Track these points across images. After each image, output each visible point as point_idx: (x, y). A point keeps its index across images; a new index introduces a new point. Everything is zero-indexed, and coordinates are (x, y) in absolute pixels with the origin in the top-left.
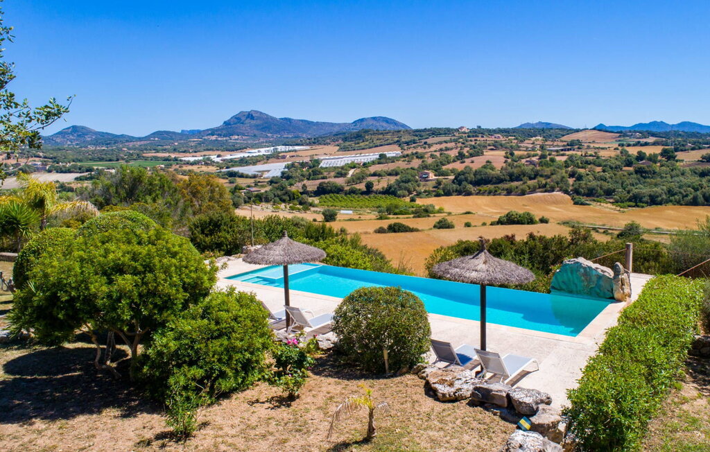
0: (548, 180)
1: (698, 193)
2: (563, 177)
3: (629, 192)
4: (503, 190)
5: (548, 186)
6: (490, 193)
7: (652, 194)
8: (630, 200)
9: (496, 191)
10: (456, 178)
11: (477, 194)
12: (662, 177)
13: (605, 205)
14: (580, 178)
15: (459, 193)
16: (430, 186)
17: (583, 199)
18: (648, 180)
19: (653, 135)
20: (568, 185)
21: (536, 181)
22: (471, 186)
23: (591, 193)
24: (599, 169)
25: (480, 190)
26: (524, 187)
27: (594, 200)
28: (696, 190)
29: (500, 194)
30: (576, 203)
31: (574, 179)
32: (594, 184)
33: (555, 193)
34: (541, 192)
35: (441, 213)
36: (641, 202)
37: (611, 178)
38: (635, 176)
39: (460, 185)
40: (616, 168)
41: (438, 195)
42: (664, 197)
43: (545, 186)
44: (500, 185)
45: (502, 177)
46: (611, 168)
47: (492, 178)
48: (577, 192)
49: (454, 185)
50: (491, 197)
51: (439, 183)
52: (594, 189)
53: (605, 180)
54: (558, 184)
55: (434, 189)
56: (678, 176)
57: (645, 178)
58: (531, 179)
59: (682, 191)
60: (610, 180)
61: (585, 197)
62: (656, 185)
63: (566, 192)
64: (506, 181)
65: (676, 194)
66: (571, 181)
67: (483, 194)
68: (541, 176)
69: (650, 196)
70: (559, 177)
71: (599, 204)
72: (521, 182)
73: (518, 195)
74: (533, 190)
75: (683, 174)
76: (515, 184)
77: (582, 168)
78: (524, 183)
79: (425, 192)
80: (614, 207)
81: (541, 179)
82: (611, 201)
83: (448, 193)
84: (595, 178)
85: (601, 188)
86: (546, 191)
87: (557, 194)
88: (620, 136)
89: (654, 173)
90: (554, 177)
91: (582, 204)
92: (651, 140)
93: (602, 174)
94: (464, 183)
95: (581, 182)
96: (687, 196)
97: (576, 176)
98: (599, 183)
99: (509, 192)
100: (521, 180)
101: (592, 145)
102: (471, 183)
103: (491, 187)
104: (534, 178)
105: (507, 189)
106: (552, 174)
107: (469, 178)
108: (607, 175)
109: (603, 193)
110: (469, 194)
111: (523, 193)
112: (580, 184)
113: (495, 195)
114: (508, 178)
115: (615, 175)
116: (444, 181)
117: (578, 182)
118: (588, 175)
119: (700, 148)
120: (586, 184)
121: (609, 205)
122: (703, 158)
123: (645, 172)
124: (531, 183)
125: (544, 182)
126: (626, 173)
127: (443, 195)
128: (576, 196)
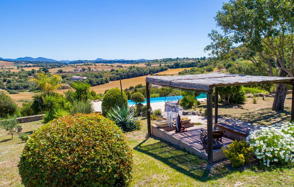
13: (26, 92)
14: (9, 82)
17: (14, 91)
19: (31, 63)
20: (4, 86)
23: (17, 88)
24: (17, 78)
27: (20, 91)
30: (11, 93)
32: (17, 84)
37: (25, 81)
40: (25, 76)
46: (23, 77)
48: (9, 88)
52: (18, 86)
53: (22, 82)
63: (3, 89)
66: (5, 83)
77: (9, 77)
80: (31, 93)
82: (28, 90)
84: (17, 82)
85: (22, 86)
88: (15, 63)
91: (14, 93)
92: (31, 65)
93: (20, 79)
95: (11, 84)
97: (7, 81)
98: (20, 83)
101: (4, 67)
108: (23, 80)
109: (23, 88)
115: (26, 79)
117: (9, 84)
118: (13, 80)
119: (55, 68)
120: (13, 84)
122: (59, 71)
128: (9, 90)
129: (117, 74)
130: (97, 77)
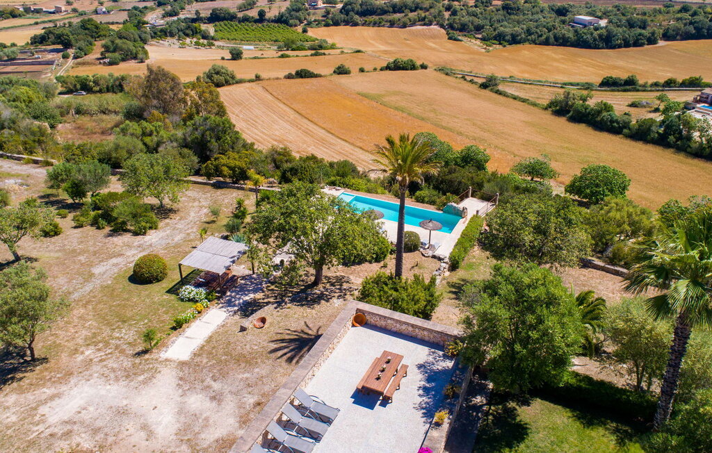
0: (427, 13)
1: (551, 34)
2: (440, 11)
3: (495, 30)
4: (386, 21)
5: (426, 20)
6: (375, 24)
7: (514, 33)
8: (495, 38)
9: (380, 23)
10: (343, 8)
11: (363, 25)
12: (524, 14)
13: (474, 42)
14: (454, 13)
15: (347, 23)
16: (318, 15)
17: (456, 34)
18: (512, 17)
20: (444, 19)
21: (416, 13)
22: (357, 16)
23: (463, 28)
24: (471, 3)
25: (366, 21)
26: (405, 19)
27: (466, 36)
28: (549, 30)
29: (383, 26)
30: (450, 38)
31: (450, 13)
32: (466, 19)
33: (432, 26)
34: (421, 25)
35: (334, 48)
36: (504, 40)
37: (481, 14)
38: (501, 12)
39: (347, 16)
40: (487, 2)
41: (327, 25)
42: (523, 36)
43: (424, 19)
44: (383, 17)
45: (386, 8)
46: (483, 3)
47: (377, 9)
48: (451, 27)
49: (342, 16)
50: (376, 28)
51: (328, 13)
52: (466, 25)
53: (475, 15)
54: (435, 17)
55: (323, 19)
56: (537, 13)
57: (510, 14)
58: (412, 11)
59: (538, 31)
60: (480, 16)
61: (458, 32)
62: (518, 22)
63: (442, 26)
64: (389, 12)
65: (533, 34)
66: (447, 14)
67: (369, 25)
68: (421, 9)
69: (512, 35)
70: (437, 11)
71: (469, 39)
72: (403, 15)
73: (400, 28)
74: (413, 24)
75: (542, 11)
76: (398, 16)
78: (406, 16)
79: (315, 21)
81: (420, 12)
83: (336, 24)
84: (468, 14)
85: (472, 23)
86: (424, 25)
87: (435, 28)
89: (519, 9)
90: (432, 10)
91: (456, 40)
94: (351, 13)
95: (455, 17)
96: (541, 36)
97: (452, 10)
98: (471, 18)
99: (392, 24)
100: (403, 12)
102: (357, 13)
103: (375, 18)
104: (415, 11)
105: (390, 21)
106: (431, 7)
107: (356, 9)
109: (473, 29)
110: (356, 24)
111: (404, 26)
112: (454, 19)
113: (379, 26)
114: (391, 9)
115: (485, 10)
116: (332, 10)
117: (452, 17)
118: (462, 10)
120: (459, 19)
121: (478, 42)
123: (511, 9)
124: (412, 15)
125: (423, 15)
126: (494, 10)
127: (332, 25)
128: (451, 31)
129: (691, 23)
130: (631, 25)
